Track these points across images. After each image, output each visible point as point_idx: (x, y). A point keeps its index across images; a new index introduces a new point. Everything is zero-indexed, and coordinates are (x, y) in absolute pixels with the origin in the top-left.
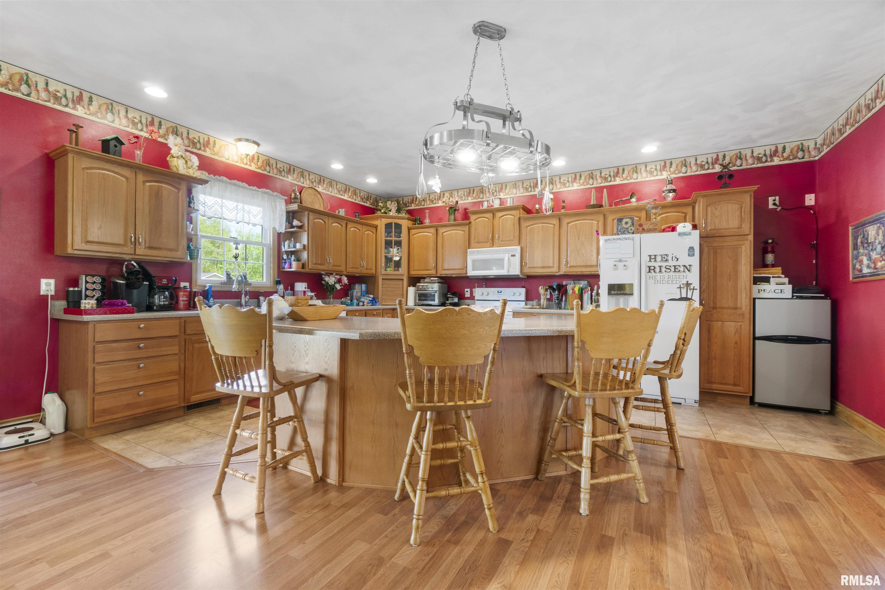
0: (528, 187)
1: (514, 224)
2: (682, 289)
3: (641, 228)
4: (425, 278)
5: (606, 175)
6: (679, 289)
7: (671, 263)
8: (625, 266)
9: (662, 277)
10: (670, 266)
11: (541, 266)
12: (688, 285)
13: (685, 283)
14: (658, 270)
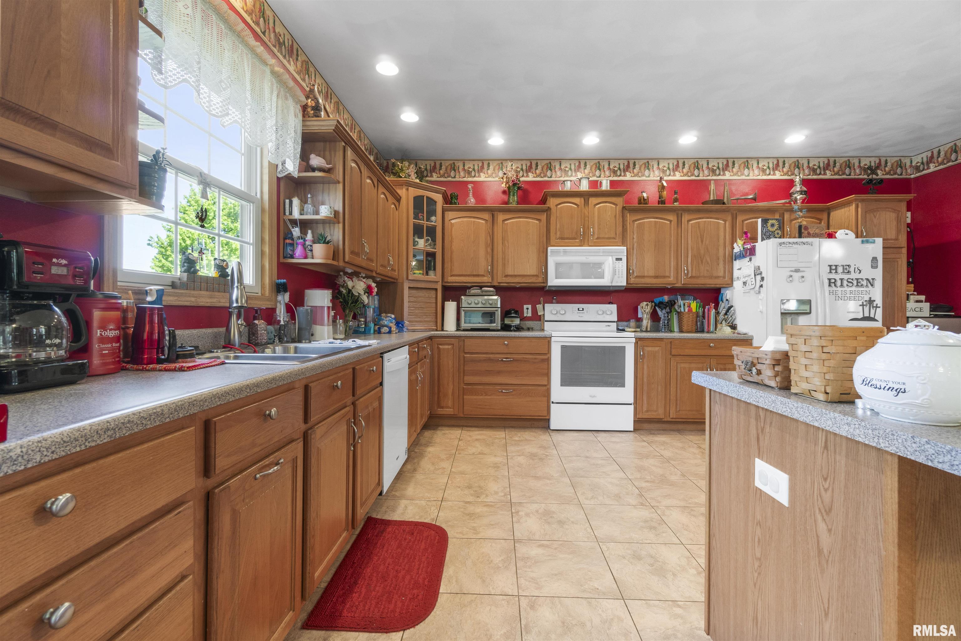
0: (616, 169)
1: (615, 216)
2: (865, 307)
3: (806, 232)
4: (469, 288)
5: (714, 166)
6: (861, 307)
7: (854, 276)
8: (803, 277)
9: (843, 293)
10: (852, 279)
11: (654, 275)
12: (871, 302)
13: (868, 299)
14: (839, 283)
